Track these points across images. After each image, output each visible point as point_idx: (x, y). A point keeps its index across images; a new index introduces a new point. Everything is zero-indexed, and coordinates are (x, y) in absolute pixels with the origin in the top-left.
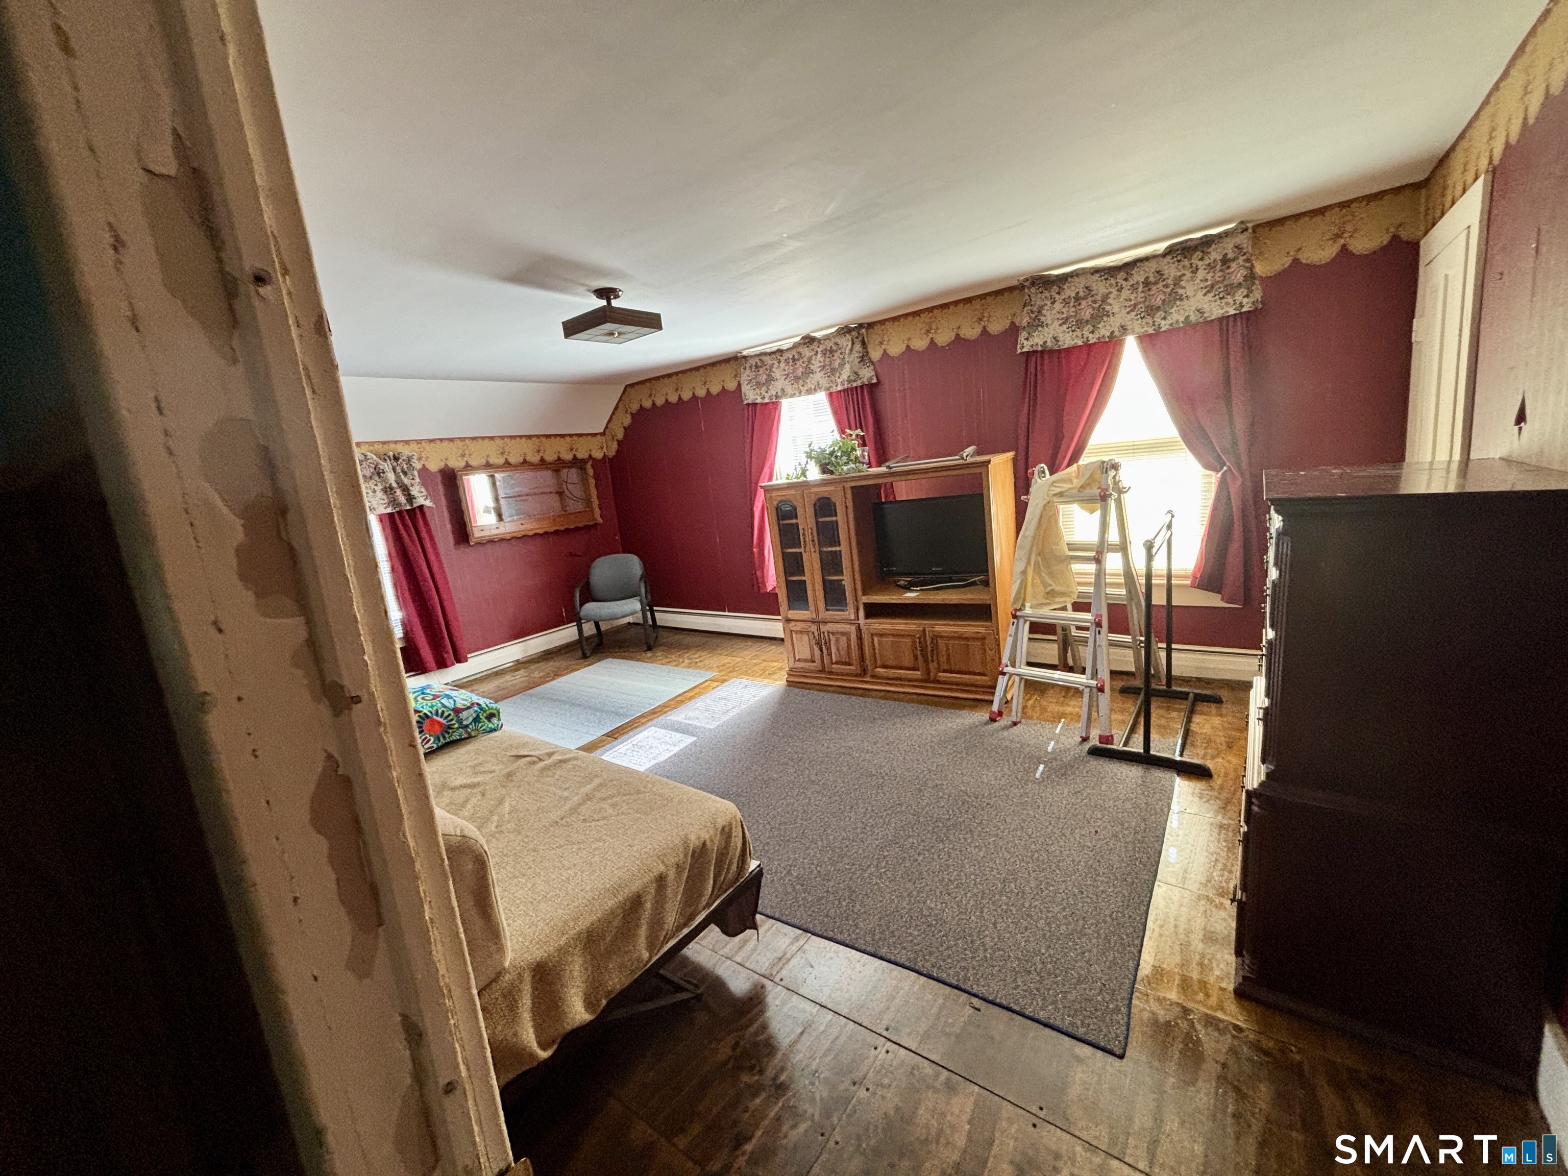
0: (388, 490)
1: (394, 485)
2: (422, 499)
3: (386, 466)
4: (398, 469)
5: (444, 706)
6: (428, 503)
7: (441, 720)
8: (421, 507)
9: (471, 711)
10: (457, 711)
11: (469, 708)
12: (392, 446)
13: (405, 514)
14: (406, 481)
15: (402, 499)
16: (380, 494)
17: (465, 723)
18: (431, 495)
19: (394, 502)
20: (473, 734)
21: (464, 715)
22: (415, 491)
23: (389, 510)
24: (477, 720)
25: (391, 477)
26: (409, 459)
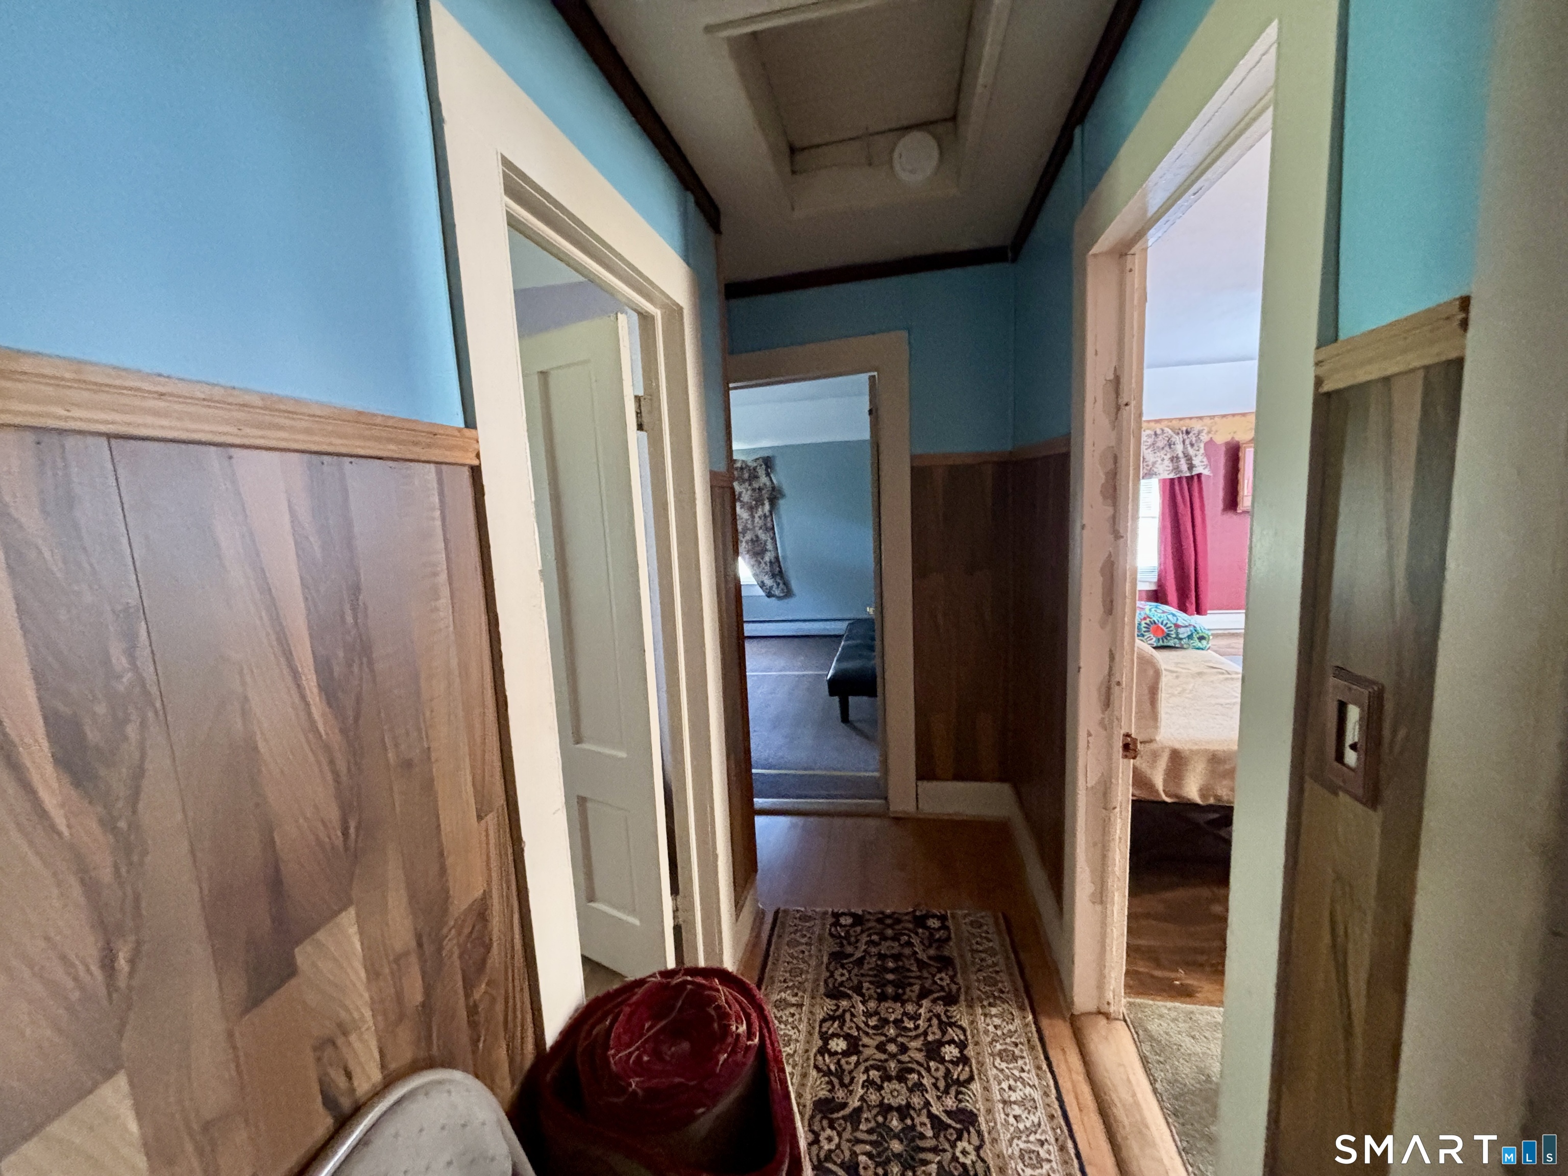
0: (1174, 459)
1: (1181, 455)
2: (1201, 467)
3: (1178, 439)
4: (1187, 442)
5: (1168, 619)
6: (1206, 472)
7: (1164, 628)
8: (1199, 476)
9: (1188, 629)
10: (1177, 626)
11: (1186, 626)
12: (1187, 421)
13: (1184, 482)
14: (1191, 452)
15: (1184, 466)
16: (1167, 462)
17: (1181, 636)
18: (1211, 464)
19: (1177, 469)
20: (1185, 646)
21: (1181, 630)
22: (1196, 462)
23: (1172, 476)
24: (1190, 637)
25: (1179, 448)
26: (1199, 433)
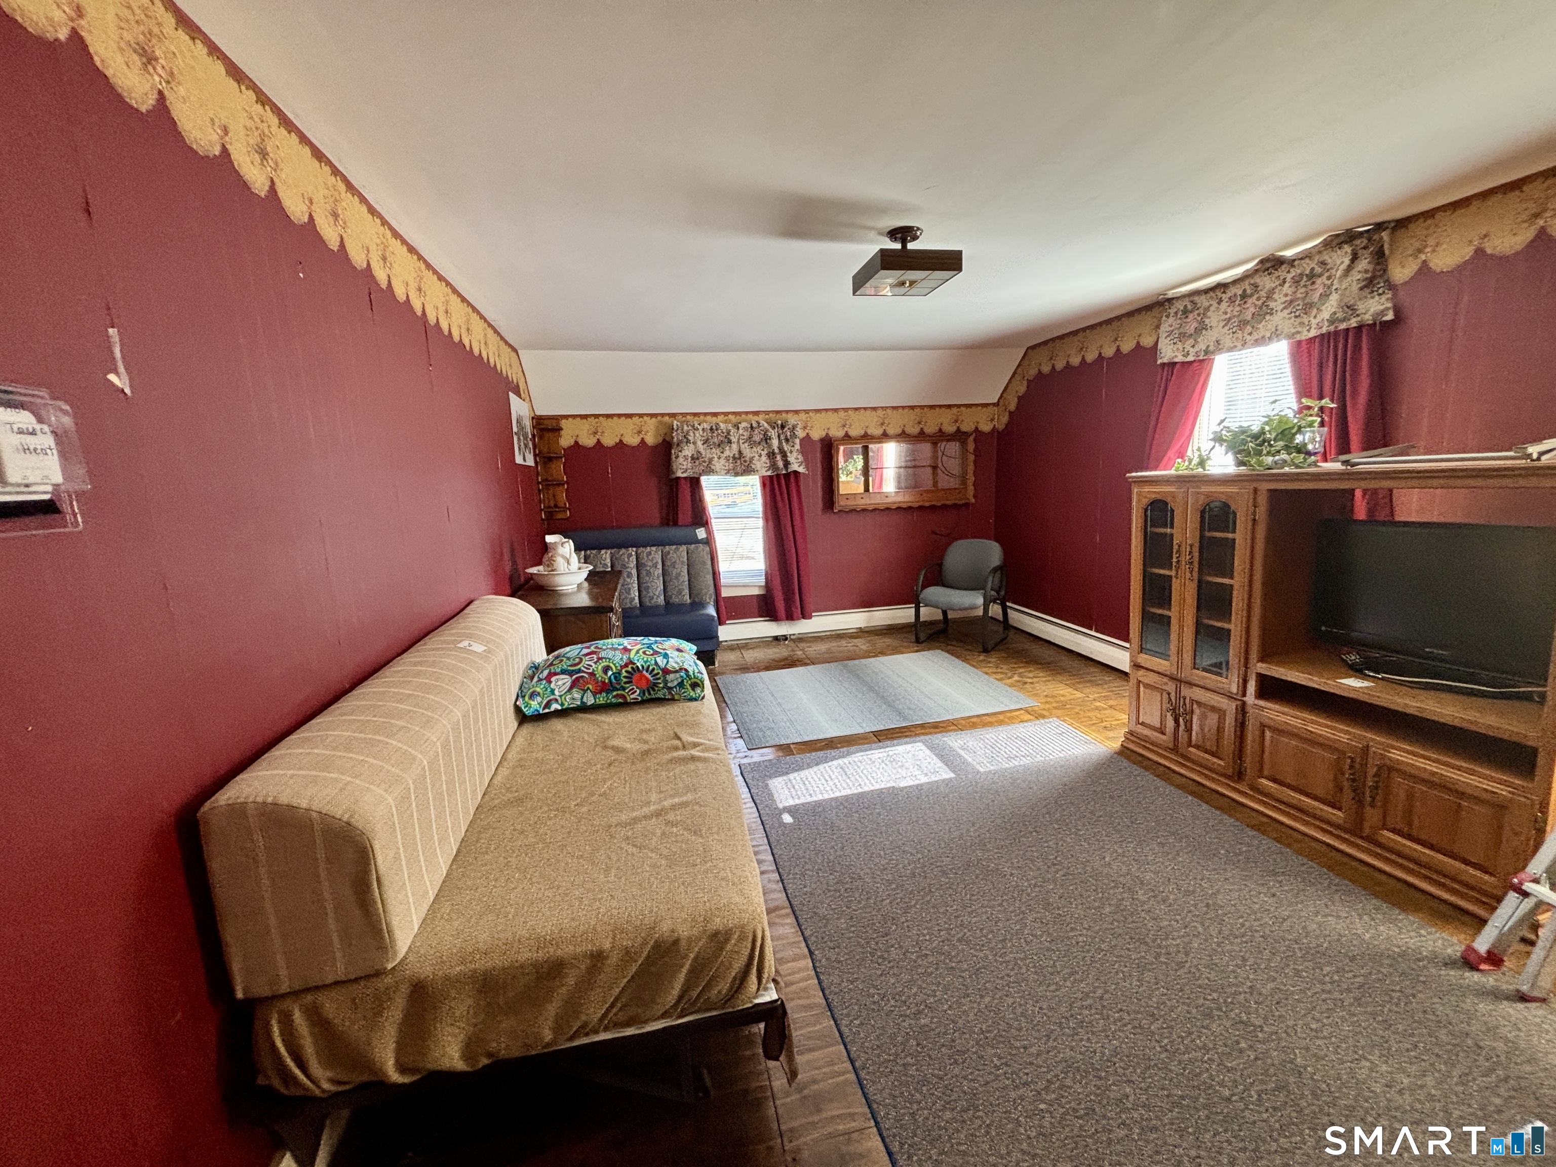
0: (771, 455)
1: (777, 451)
2: (797, 464)
3: (773, 433)
4: (782, 437)
5: (656, 664)
6: (801, 470)
7: (649, 676)
8: (796, 472)
9: (678, 675)
10: (666, 671)
11: (676, 672)
12: (784, 415)
13: (782, 477)
14: (786, 447)
15: (780, 464)
16: (764, 458)
17: (669, 685)
18: (807, 462)
19: (774, 466)
20: (676, 697)
21: (671, 677)
22: (791, 458)
23: (769, 473)
24: (681, 685)
25: (775, 443)
26: (794, 427)
